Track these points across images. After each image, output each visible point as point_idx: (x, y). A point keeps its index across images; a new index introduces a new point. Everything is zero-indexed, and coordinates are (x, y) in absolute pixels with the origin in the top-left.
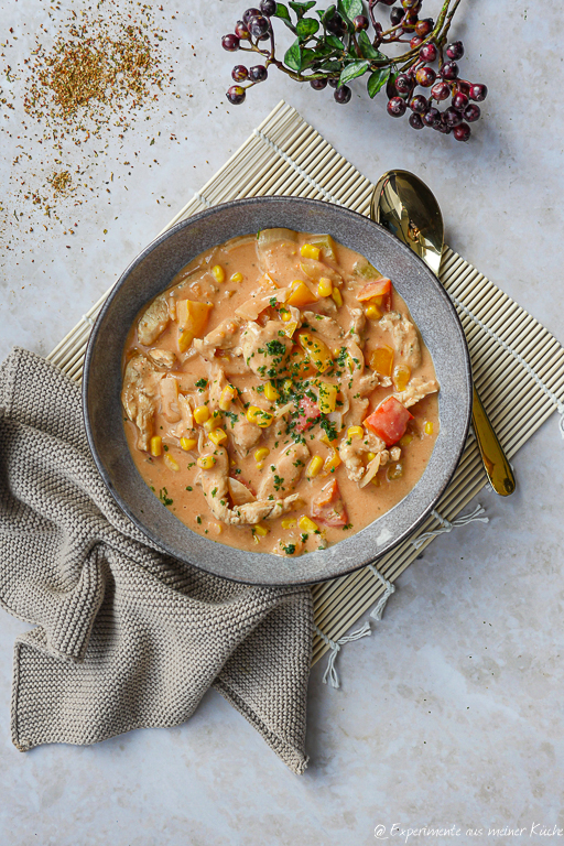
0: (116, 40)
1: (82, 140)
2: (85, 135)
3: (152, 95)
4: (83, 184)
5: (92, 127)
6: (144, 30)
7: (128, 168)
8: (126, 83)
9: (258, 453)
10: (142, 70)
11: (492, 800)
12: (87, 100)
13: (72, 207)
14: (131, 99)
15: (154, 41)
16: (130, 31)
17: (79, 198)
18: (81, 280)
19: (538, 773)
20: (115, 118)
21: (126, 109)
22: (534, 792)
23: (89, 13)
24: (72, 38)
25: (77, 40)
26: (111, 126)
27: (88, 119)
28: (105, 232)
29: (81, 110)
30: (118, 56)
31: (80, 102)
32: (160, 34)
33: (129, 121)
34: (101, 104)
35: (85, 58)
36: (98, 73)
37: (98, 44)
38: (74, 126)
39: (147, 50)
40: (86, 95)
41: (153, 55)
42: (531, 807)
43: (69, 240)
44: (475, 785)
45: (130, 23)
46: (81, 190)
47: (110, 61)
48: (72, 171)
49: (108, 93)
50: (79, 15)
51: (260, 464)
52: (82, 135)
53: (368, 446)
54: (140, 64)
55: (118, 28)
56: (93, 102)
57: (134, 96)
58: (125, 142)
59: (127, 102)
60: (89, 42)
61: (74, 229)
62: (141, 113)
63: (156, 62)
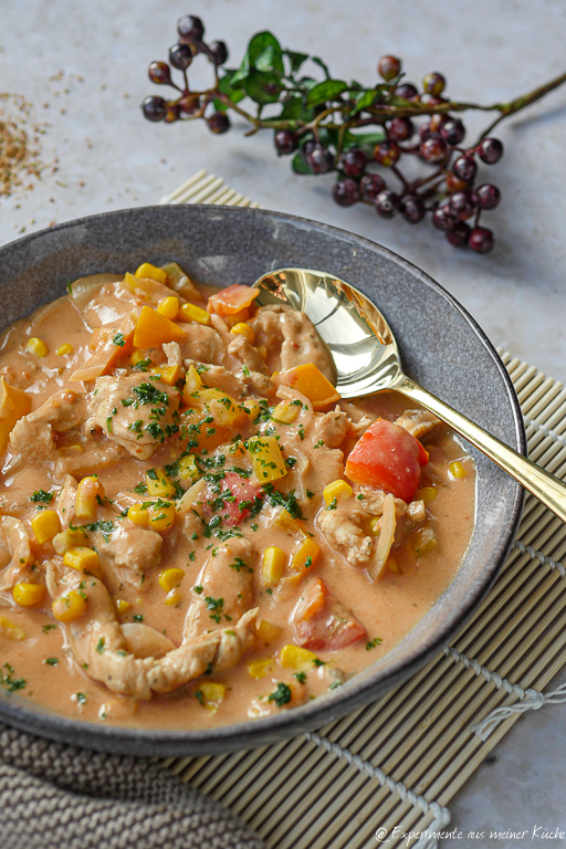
3: (26, 184)
6: (21, 127)
9: (163, 577)
15: (31, 133)
32: (42, 128)
39: (23, 143)
41: (31, 147)
51: (171, 594)
53: (365, 504)
63: (36, 154)
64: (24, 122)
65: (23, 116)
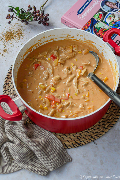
0: (16, 31)
1: (9, 45)
2: (10, 44)
3: (22, 38)
4: (9, 51)
5: (11, 43)
6: (21, 30)
7: (17, 49)
8: (17, 37)
10: (20, 35)
11: (86, 158)
12: (11, 39)
13: (7, 54)
14: (18, 39)
15: (22, 31)
16: (19, 30)
17: (8, 53)
18: (7, 65)
19: (95, 152)
20: (15, 41)
21: (17, 40)
22: (95, 156)
23: (12, 27)
24: (9, 31)
25: (10, 31)
26: (14, 42)
27: (11, 41)
28: (12, 58)
29: (9, 40)
30: (16, 33)
31: (9, 39)
32: (24, 30)
33: (18, 42)
34: (13, 39)
35: (11, 33)
36: (13, 35)
37: (13, 32)
38: (8, 43)
39: (21, 32)
40: (11, 38)
41: (22, 33)
42: (94, 159)
43: (6, 59)
44: (82, 155)
45: (19, 29)
46: (9, 52)
47: (15, 34)
48: (7, 49)
49: (14, 38)
50: (10, 28)
52: (9, 44)
54: (20, 34)
55: (17, 29)
56: (12, 39)
57: (19, 38)
58: (16, 45)
59: (17, 39)
60: (12, 31)
61: (7, 57)
62: (20, 41)
63: (23, 34)
64: (21, 29)
65: (21, 28)
